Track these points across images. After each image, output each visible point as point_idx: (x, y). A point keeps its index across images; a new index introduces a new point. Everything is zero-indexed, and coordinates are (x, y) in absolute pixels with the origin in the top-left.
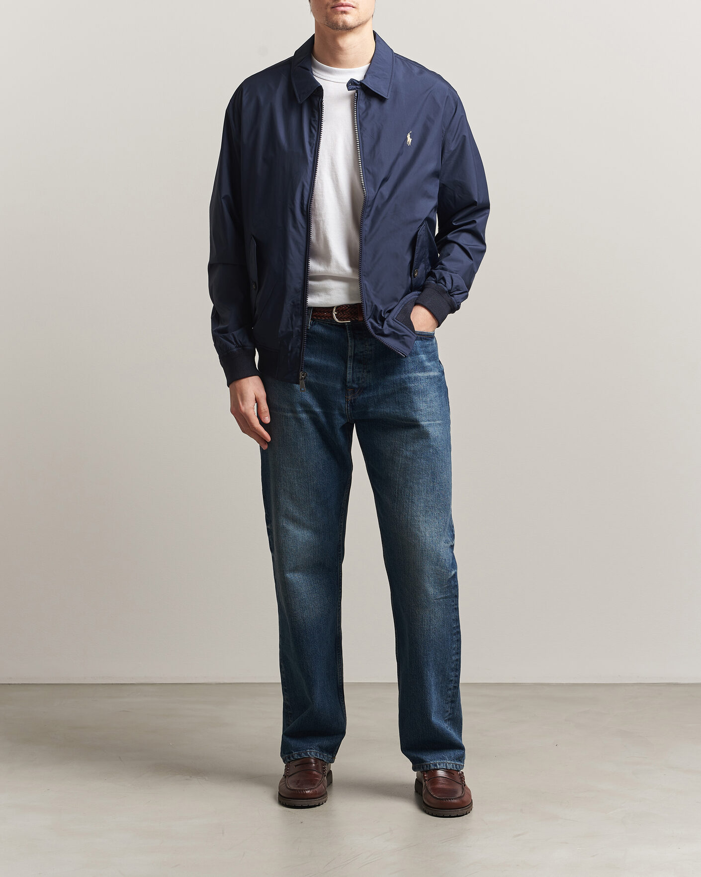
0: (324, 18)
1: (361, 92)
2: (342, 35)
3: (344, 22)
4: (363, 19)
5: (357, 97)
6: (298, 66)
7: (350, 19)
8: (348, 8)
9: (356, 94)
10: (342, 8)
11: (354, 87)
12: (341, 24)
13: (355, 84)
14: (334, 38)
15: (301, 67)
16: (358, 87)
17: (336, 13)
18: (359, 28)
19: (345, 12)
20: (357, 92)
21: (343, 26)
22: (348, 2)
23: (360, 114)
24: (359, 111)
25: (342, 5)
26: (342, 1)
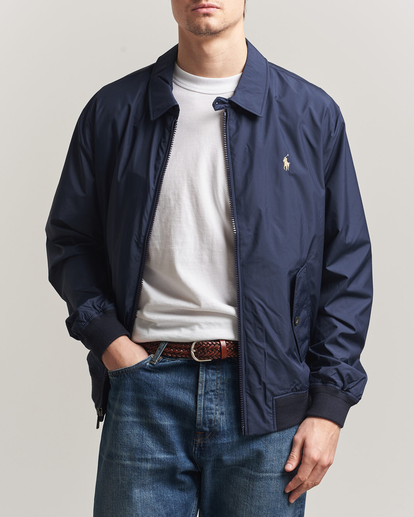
0: (186, 21)
1: (231, 111)
2: (207, 41)
3: (208, 26)
4: (230, 20)
5: (227, 116)
6: (158, 76)
7: (214, 22)
8: (212, 9)
9: (225, 113)
10: (204, 10)
11: (222, 106)
12: (203, 27)
13: (223, 103)
14: (200, 44)
15: (160, 77)
16: (227, 105)
17: (198, 15)
18: (227, 32)
19: (208, 15)
20: (226, 111)
21: (206, 30)
22: (210, 2)
23: (231, 136)
24: (230, 133)
25: (204, 7)
26: (204, 2)
